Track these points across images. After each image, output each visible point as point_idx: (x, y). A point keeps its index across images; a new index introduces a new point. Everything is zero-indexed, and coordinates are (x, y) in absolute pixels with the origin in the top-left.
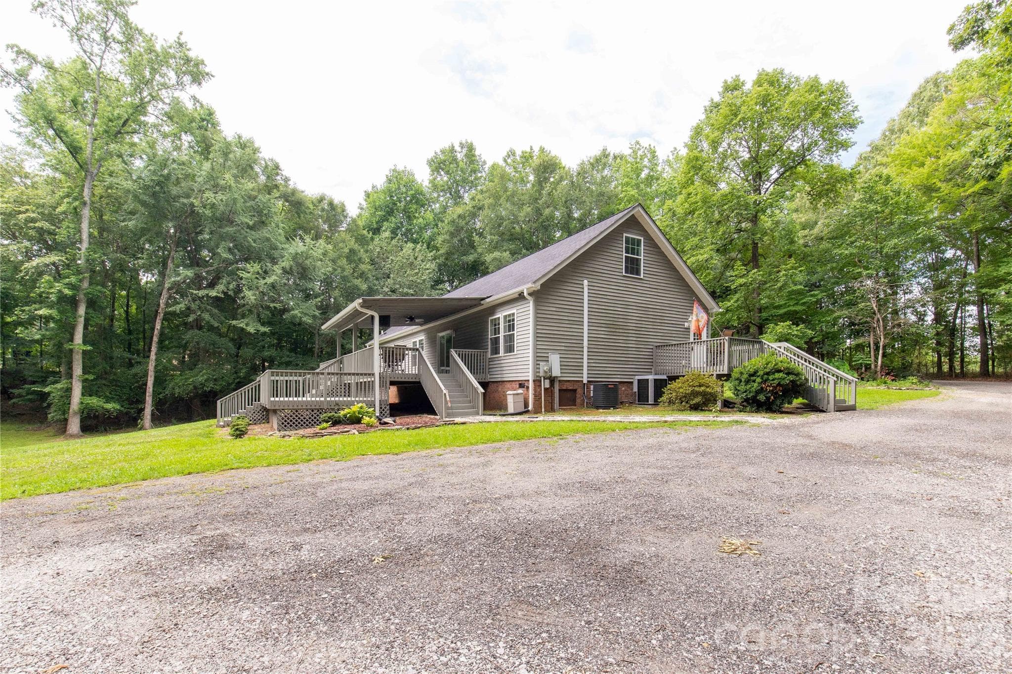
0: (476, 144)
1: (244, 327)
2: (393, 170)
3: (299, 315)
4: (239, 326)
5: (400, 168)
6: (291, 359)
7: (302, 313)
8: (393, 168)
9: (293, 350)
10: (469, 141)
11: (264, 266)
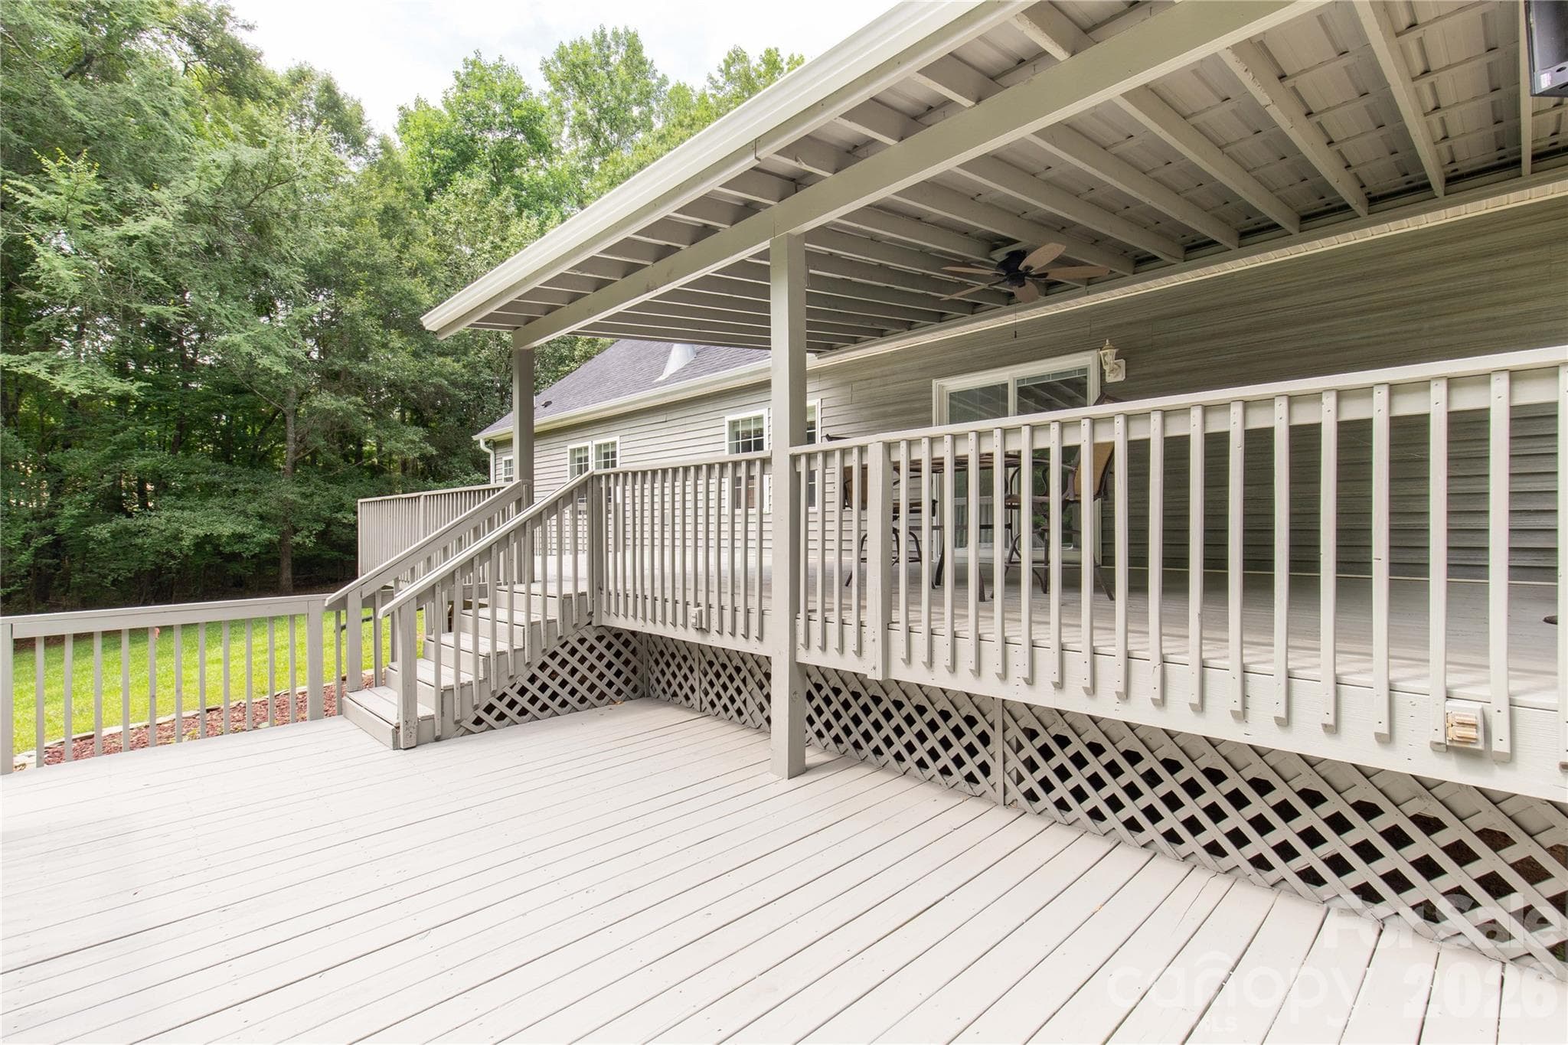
0: (644, 40)
1: (43, 375)
2: (474, 64)
3: (246, 348)
4: (21, 370)
5: (489, 59)
6: (217, 478)
7: (254, 341)
8: (472, 57)
9: (224, 454)
10: (631, 30)
11: (119, 189)
